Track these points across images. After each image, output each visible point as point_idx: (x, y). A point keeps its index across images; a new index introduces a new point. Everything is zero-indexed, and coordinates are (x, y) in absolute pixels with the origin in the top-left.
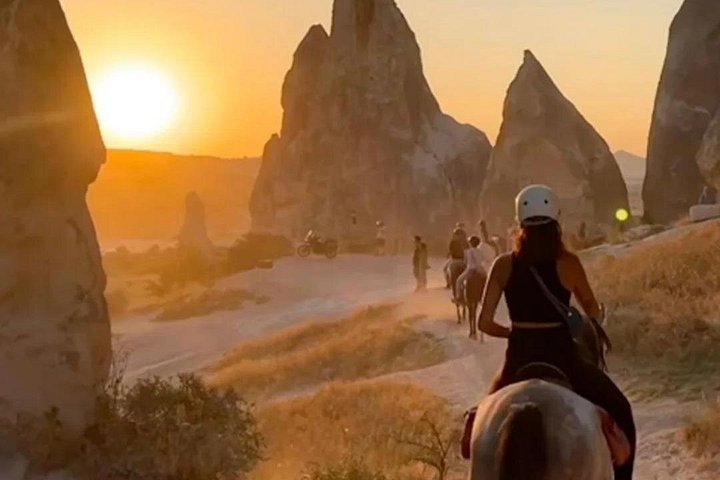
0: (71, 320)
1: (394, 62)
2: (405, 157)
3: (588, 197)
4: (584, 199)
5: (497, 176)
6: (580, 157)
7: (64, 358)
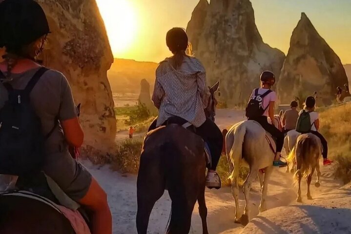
0: (103, 116)
1: (241, 18)
2: (244, 64)
3: (328, 84)
4: (326, 85)
5: (286, 74)
6: (326, 65)
7: (101, 129)
